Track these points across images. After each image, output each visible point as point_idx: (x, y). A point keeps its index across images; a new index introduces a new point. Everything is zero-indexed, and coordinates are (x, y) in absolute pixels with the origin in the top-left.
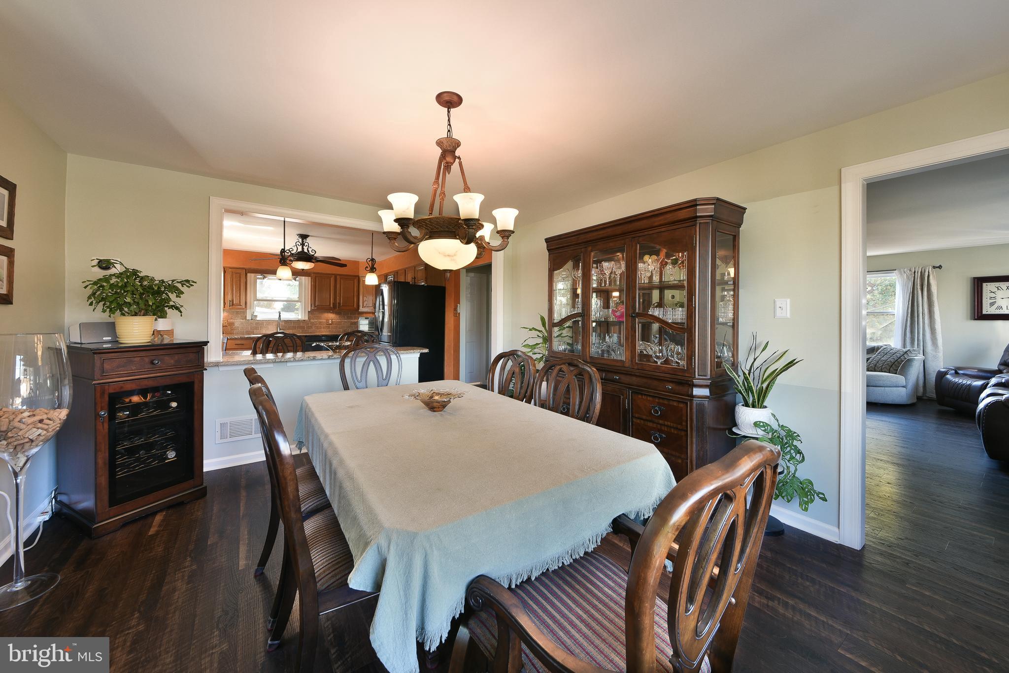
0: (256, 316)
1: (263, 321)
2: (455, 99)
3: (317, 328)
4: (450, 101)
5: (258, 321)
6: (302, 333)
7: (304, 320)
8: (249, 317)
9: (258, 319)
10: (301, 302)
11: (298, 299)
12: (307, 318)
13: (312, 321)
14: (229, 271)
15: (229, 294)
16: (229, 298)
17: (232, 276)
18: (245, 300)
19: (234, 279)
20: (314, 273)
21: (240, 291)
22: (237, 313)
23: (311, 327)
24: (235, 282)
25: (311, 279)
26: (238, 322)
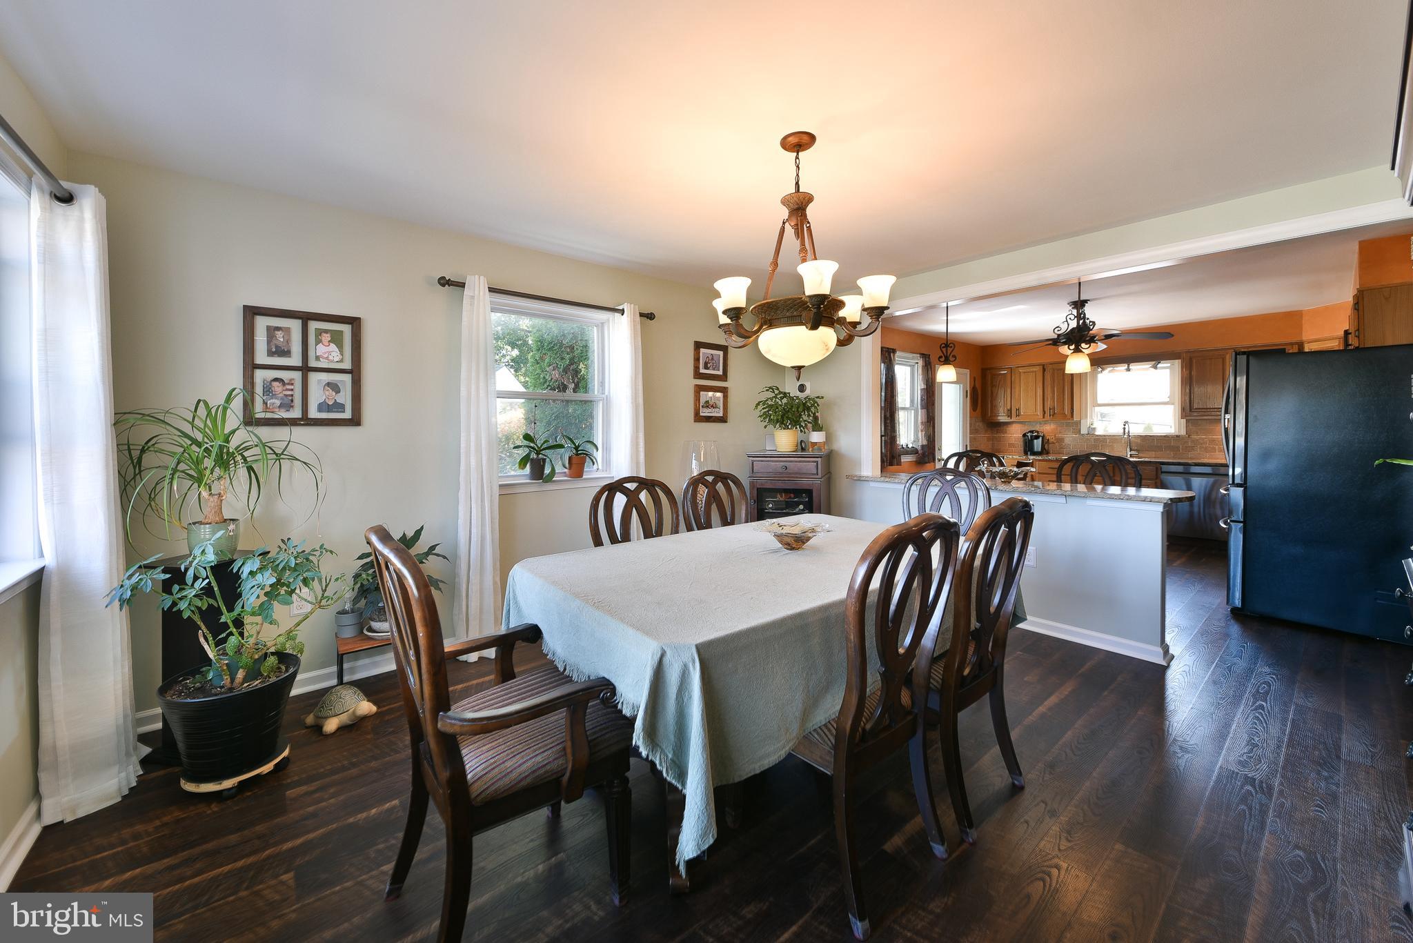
0: (1094, 429)
1: (1104, 436)
2: (805, 138)
3: (1206, 450)
4: (799, 143)
5: (1097, 436)
6: (1174, 458)
7: (1177, 436)
8: (1084, 431)
9: (1097, 433)
10: (1173, 404)
11: (1168, 400)
12: (1183, 432)
13: (1194, 437)
14: (1049, 368)
15: (1049, 400)
16: (1049, 404)
17: (1053, 374)
18: (1070, 406)
19: (1056, 378)
20: (1186, 352)
21: (1064, 395)
22: (1068, 425)
23: (1192, 448)
24: (1056, 381)
25: (1182, 362)
26: (1069, 439)
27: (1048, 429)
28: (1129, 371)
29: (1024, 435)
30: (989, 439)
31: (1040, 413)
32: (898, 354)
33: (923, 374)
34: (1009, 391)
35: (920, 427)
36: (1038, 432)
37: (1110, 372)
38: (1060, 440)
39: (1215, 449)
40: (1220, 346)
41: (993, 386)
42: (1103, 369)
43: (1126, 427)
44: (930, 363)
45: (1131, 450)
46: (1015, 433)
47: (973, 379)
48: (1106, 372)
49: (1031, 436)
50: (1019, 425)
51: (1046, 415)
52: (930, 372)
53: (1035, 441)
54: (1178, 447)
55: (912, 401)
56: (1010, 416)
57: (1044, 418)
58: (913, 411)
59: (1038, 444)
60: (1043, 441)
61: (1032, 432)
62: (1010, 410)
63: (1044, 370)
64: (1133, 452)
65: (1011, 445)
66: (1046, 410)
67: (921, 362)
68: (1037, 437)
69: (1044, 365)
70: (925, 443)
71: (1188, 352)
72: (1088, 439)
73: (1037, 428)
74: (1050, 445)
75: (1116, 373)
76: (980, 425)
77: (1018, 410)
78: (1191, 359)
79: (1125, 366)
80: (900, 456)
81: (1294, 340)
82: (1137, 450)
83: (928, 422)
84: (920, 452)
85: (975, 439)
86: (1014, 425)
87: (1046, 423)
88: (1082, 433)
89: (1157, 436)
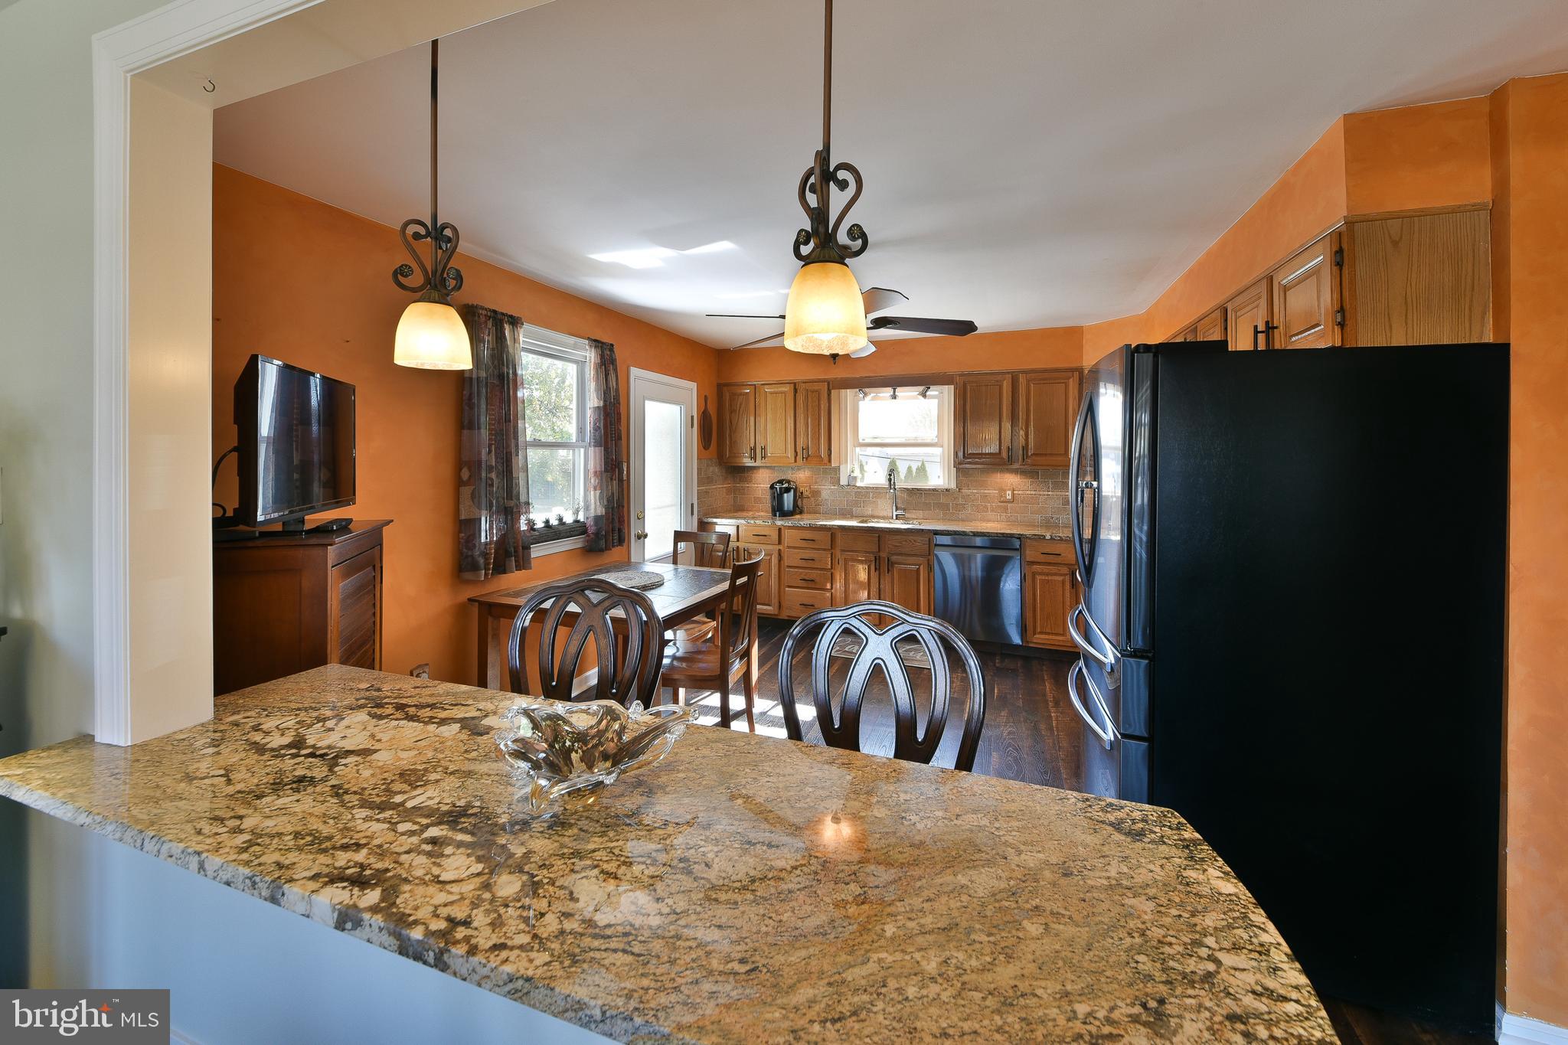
0: (856, 477)
1: (867, 487)
3: (978, 509)
5: (859, 487)
7: (947, 489)
8: (844, 481)
9: (858, 484)
10: (942, 446)
11: (938, 440)
12: (953, 485)
13: (965, 491)
14: (801, 388)
15: (802, 435)
16: (801, 442)
17: (807, 397)
18: (826, 445)
19: (810, 407)
20: (960, 375)
21: (819, 425)
22: (825, 472)
23: (963, 507)
24: (810, 411)
25: (955, 389)
26: (827, 491)
27: (801, 476)
28: (895, 398)
29: (772, 487)
30: (729, 491)
31: (790, 454)
32: (526, 326)
33: (597, 379)
34: (752, 419)
35: (593, 481)
36: (788, 482)
37: (873, 399)
38: (816, 493)
39: (986, 507)
40: (996, 368)
41: (732, 411)
42: (866, 394)
43: (892, 477)
44: (613, 361)
45: (897, 509)
46: (762, 482)
47: (703, 399)
48: (868, 398)
49: (781, 487)
50: (767, 471)
51: (798, 457)
52: (612, 376)
53: (785, 495)
54: (948, 504)
55: (581, 430)
56: (754, 458)
57: (796, 461)
58: (582, 450)
59: (788, 499)
60: (795, 494)
61: (781, 482)
62: (755, 449)
63: (796, 391)
64: (899, 512)
65: (758, 500)
66: (798, 449)
67: (591, 356)
68: (788, 490)
69: (795, 384)
70: (601, 511)
71: (962, 375)
72: (847, 492)
73: (789, 476)
74: (805, 501)
75: (879, 402)
76: (715, 470)
77: (763, 449)
78: (965, 385)
79: (889, 391)
80: (526, 548)
81: (1074, 365)
82: (904, 510)
83: (606, 470)
84: (592, 530)
85: (707, 492)
86: (761, 471)
87: (799, 469)
88: (841, 483)
89: (925, 490)
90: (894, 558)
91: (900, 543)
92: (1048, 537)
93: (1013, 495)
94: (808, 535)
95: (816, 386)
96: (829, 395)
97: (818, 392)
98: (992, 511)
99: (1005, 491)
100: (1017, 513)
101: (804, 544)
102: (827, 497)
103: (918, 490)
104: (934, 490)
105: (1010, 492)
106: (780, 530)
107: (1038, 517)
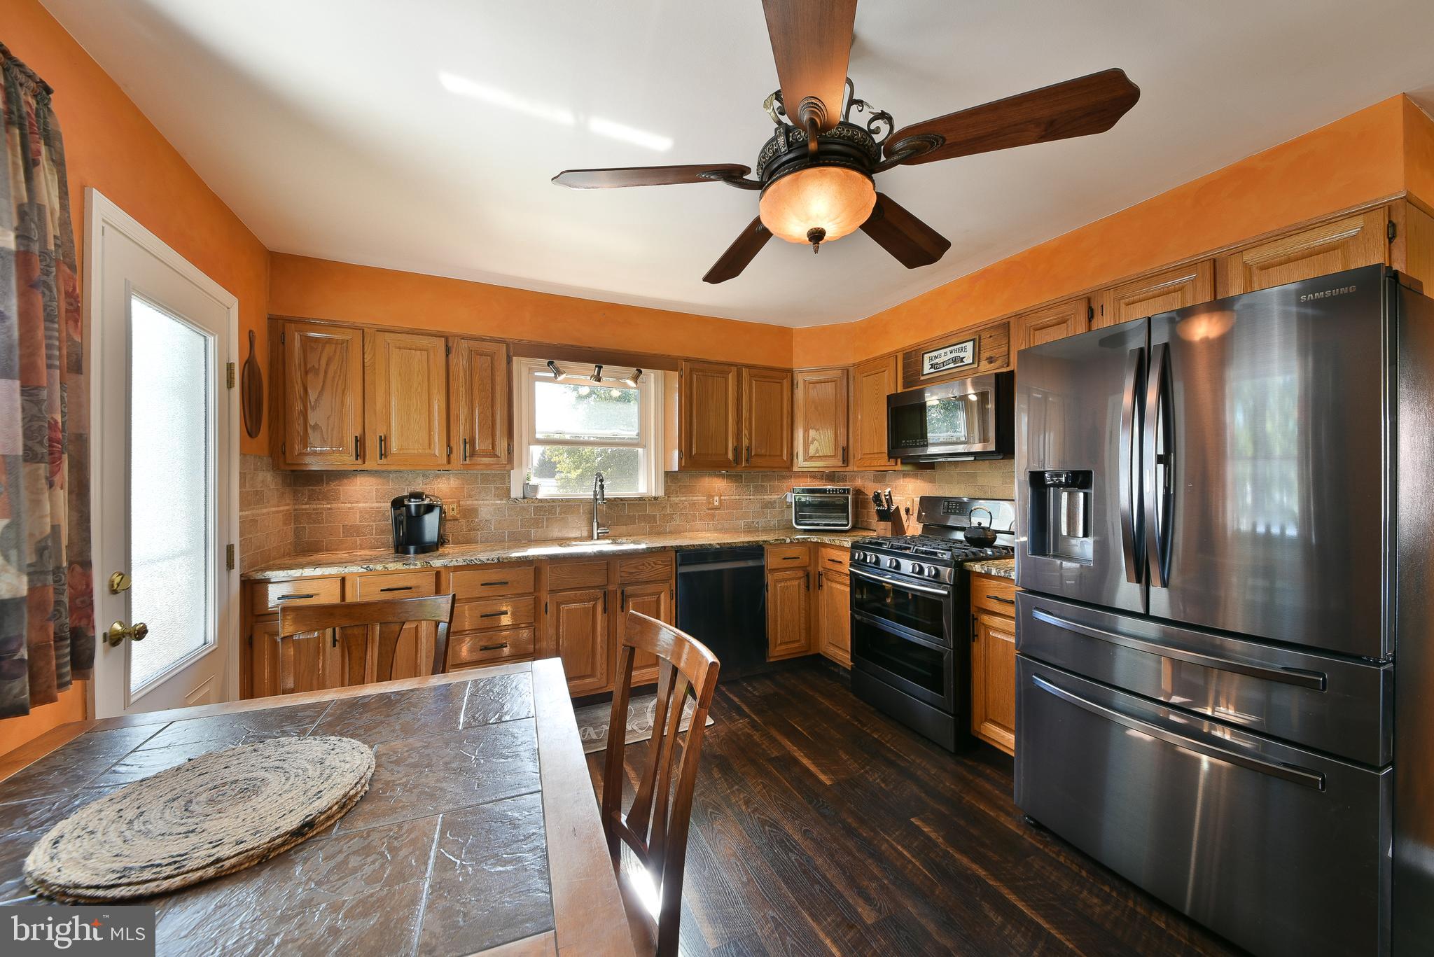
0: (535, 487)
1: (553, 501)
3: (686, 519)
5: (541, 500)
6: (651, 534)
7: (655, 499)
8: (516, 492)
9: (539, 496)
10: (646, 447)
11: (637, 437)
12: (661, 493)
13: (674, 499)
14: (459, 348)
15: (463, 422)
16: (460, 431)
17: (471, 362)
18: (504, 439)
20: (686, 362)
23: (671, 518)
25: (680, 376)
26: (488, 507)
27: (442, 488)
28: (599, 380)
29: (397, 504)
31: (438, 449)
34: (356, 387)
36: (428, 496)
38: (470, 513)
45: (598, 525)
46: (368, 500)
49: (418, 507)
50: (384, 478)
51: (453, 456)
53: (423, 517)
54: (654, 517)
56: (358, 455)
57: (449, 462)
59: (431, 525)
60: (441, 519)
61: (415, 496)
62: (360, 442)
63: (448, 351)
64: (602, 530)
65: (351, 530)
66: (453, 444)
68: (430, 508)
69: (448, 338)
71: (688, 362)
72: (523, 508)
73: (430, 487)
76: (267, 479)
77: (383, 440)
78: (690, 373)
79: (592, 368)
81: (788, 367)
85: (254, 521)
86: (369, 477)
87: (443, 471)
88: (513, 495)
89: (630, 499)
90: (629, 589)
91: (636, 567)
92: (788, 541)
93: (720, 500)
94: (494, 576)
95: (489, 347)
96: (509, 362)
97: (492, 356)
98: (700, 520)
99: (713, 496)
100: (723, 519)
101: (486, 591)
102: (488, 517)
103: (622, 499)
104: (641, 499)
105: (717, 498)
106: (438, 574)
107: (742, 523)
